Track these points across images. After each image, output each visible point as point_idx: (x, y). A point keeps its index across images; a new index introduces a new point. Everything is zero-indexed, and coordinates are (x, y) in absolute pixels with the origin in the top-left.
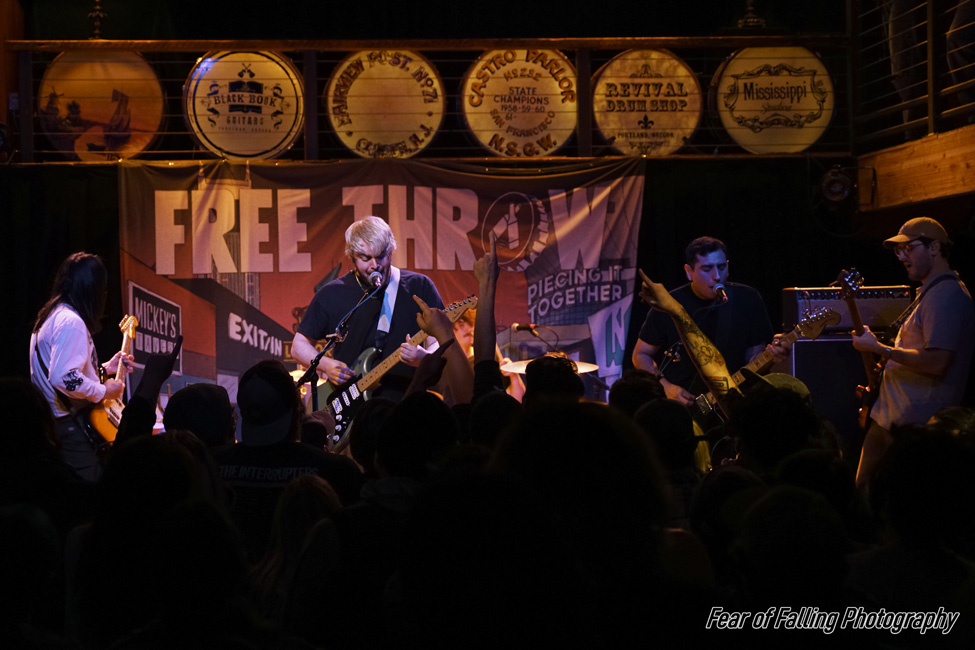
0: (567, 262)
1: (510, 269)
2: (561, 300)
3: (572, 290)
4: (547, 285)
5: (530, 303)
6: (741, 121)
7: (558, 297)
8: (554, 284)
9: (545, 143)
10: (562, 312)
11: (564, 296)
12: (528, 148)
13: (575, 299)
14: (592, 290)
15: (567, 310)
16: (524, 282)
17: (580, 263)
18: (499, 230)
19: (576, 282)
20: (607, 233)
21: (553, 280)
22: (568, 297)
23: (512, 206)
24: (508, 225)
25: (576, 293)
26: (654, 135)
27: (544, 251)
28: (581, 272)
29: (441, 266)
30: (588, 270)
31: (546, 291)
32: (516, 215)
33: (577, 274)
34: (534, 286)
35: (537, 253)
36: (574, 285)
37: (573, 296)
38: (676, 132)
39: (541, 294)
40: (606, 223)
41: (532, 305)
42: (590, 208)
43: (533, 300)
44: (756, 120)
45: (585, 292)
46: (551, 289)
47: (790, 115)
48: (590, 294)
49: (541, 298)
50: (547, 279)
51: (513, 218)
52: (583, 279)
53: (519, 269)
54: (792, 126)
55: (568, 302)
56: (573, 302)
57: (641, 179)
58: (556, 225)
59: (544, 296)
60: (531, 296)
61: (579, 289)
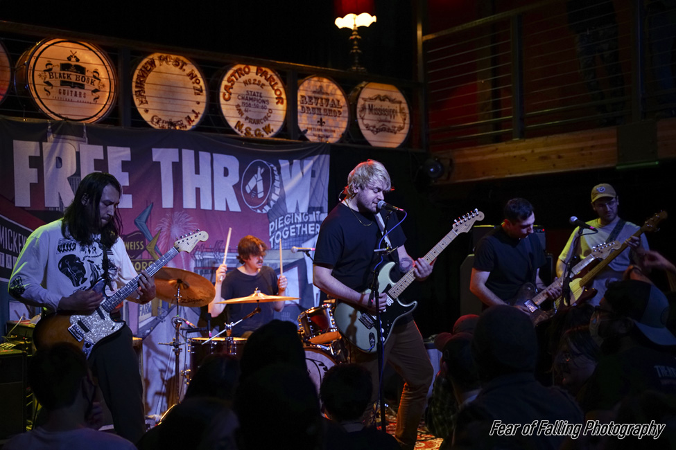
0: (291, 208)
1: (259, 211)
2: (287, 233)
3: (294, 226)
4: (280, 222)
5: (270, 234)
6: (367, 127)
7: (286, 231)
8: (284, 222)
9: (267, 129)
10: (288, 240)
11: (289, 230)
12: (258, 132)
13: (296, 232)
14: (304, 227)
15: (291, 239)
16: (267, 220)
17: (297, 209)
18: (252, 184)
19: (296, 221)
20: (312, 190)
21: (283, 219)
22: (292, 231)
23: (259, 169)
24: (257, 181)
25: (296, 228)
26: (326, 130)
27: (278, 199)
28: (298, 215)
29: (217, 208)
30: (302, 214)
31: (280, 226)
32: (262, 175)
33: (296, 216)
34: (273, 223)
35: (274, 201)
36: (294, 224)
37: (294, 230)
38: (337, 130)
39: (276, 229)
40: (311, 184)
41: (272, 236)
42: (303, 173)
43: (272, 233)
44: (374, 127)
45: (301, 228)
46: (282, 225)
47: (390, 125)
48: (303, 229)
49: (276, 232)
50: (280, 219)
51: (260, 177)
52: (300, 220)
53: (264, 212)
54: (392, 132)
55: (292, 234)
56: (294, 234)
57: (328, 157)
58: (284, 183)
59: (278, 230)
60: (271, 230)
61: (298, 226)
